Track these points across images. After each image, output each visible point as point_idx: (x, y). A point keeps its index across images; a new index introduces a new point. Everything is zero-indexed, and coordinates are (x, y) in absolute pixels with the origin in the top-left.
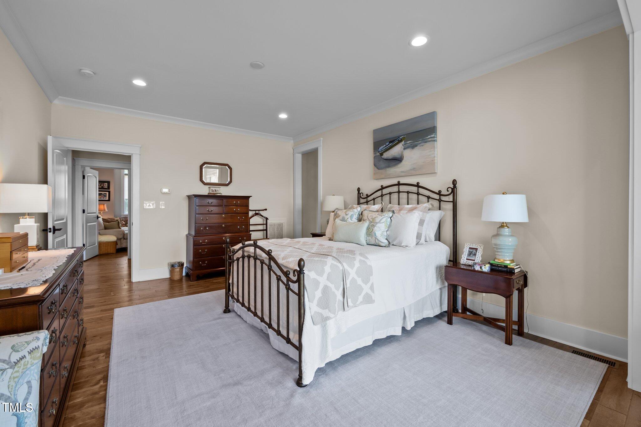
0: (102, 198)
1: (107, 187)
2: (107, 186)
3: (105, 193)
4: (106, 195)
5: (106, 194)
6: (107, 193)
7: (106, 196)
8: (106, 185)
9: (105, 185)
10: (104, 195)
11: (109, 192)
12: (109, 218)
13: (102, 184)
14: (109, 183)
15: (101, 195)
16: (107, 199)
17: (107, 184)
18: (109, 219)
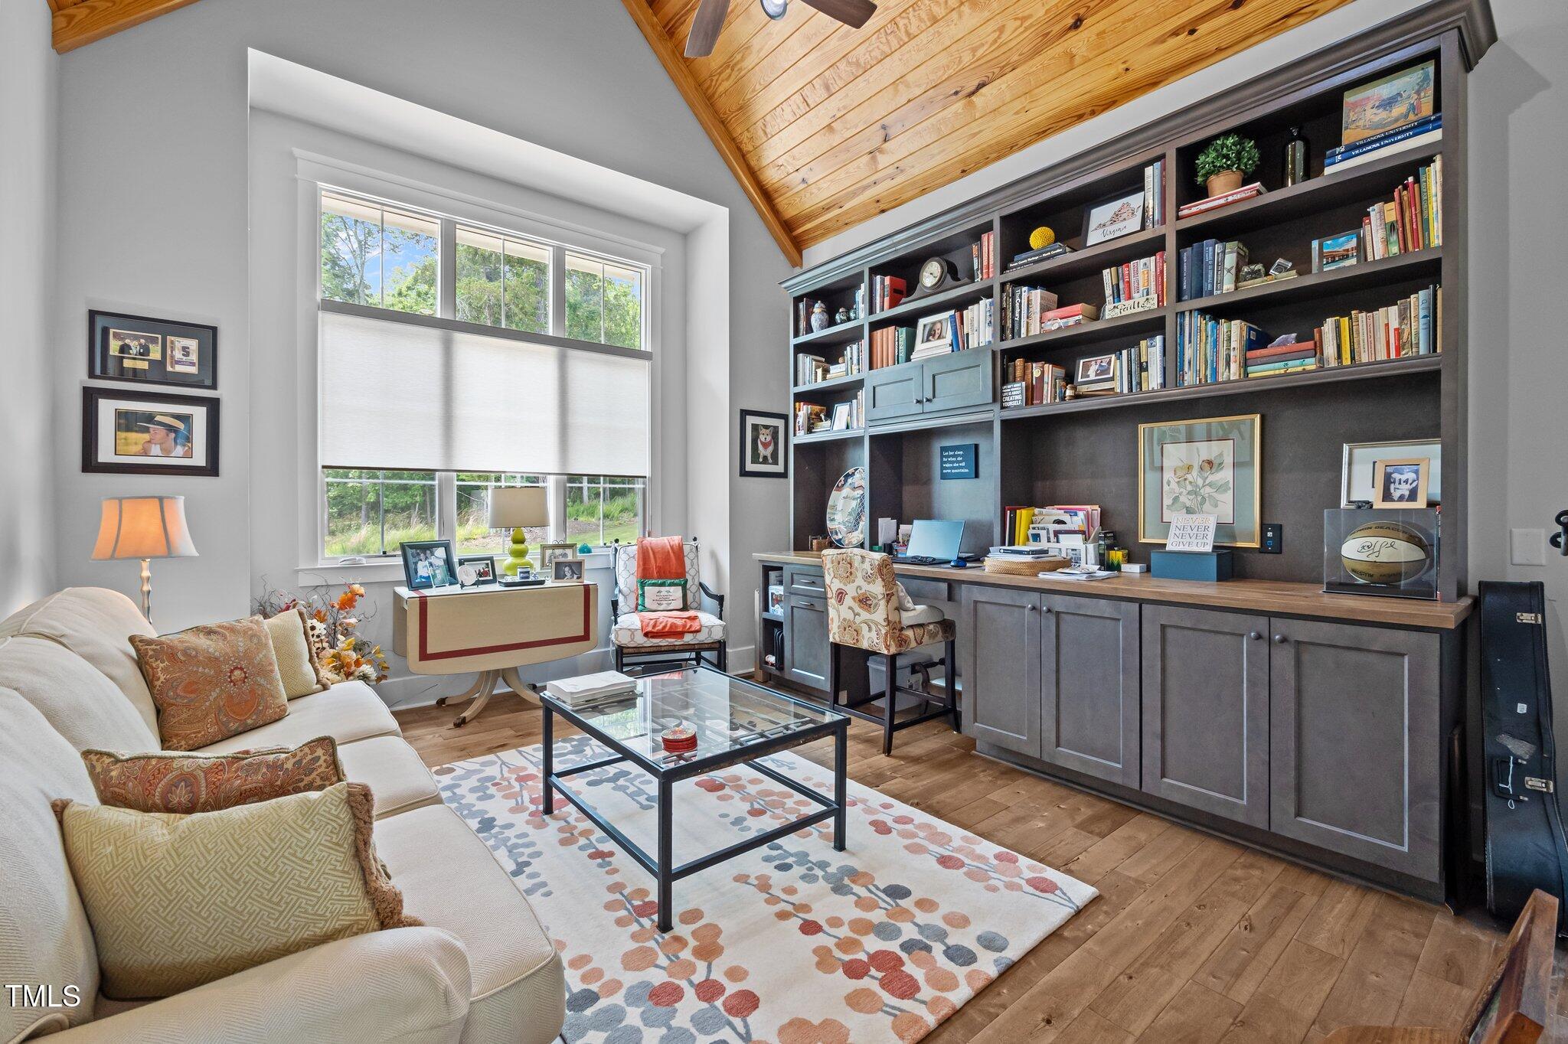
0: (156, 449)
1: (194, 370)
2: (194, 357)
3: (178, 417)
4: (190, 430)
5: (186, 419)
6: (199, 414)
7: (189, 439)
8: (186, 351)
9: (178, 355)
10: (171, 429)
11: (213, 407)
12: (209, 632)
13: (154, 341)
14: (208, 336)
15: (146, 430)
16: (199, 459)
17: (193, 344)
18: (203, 642)
